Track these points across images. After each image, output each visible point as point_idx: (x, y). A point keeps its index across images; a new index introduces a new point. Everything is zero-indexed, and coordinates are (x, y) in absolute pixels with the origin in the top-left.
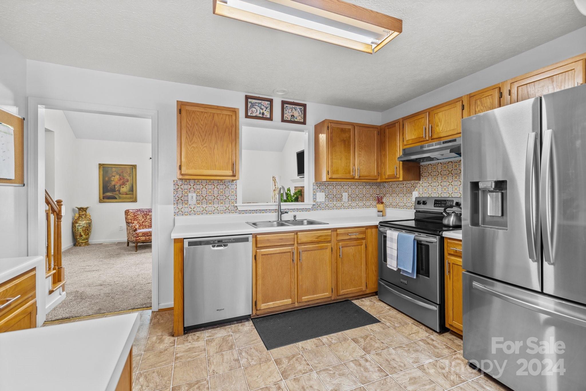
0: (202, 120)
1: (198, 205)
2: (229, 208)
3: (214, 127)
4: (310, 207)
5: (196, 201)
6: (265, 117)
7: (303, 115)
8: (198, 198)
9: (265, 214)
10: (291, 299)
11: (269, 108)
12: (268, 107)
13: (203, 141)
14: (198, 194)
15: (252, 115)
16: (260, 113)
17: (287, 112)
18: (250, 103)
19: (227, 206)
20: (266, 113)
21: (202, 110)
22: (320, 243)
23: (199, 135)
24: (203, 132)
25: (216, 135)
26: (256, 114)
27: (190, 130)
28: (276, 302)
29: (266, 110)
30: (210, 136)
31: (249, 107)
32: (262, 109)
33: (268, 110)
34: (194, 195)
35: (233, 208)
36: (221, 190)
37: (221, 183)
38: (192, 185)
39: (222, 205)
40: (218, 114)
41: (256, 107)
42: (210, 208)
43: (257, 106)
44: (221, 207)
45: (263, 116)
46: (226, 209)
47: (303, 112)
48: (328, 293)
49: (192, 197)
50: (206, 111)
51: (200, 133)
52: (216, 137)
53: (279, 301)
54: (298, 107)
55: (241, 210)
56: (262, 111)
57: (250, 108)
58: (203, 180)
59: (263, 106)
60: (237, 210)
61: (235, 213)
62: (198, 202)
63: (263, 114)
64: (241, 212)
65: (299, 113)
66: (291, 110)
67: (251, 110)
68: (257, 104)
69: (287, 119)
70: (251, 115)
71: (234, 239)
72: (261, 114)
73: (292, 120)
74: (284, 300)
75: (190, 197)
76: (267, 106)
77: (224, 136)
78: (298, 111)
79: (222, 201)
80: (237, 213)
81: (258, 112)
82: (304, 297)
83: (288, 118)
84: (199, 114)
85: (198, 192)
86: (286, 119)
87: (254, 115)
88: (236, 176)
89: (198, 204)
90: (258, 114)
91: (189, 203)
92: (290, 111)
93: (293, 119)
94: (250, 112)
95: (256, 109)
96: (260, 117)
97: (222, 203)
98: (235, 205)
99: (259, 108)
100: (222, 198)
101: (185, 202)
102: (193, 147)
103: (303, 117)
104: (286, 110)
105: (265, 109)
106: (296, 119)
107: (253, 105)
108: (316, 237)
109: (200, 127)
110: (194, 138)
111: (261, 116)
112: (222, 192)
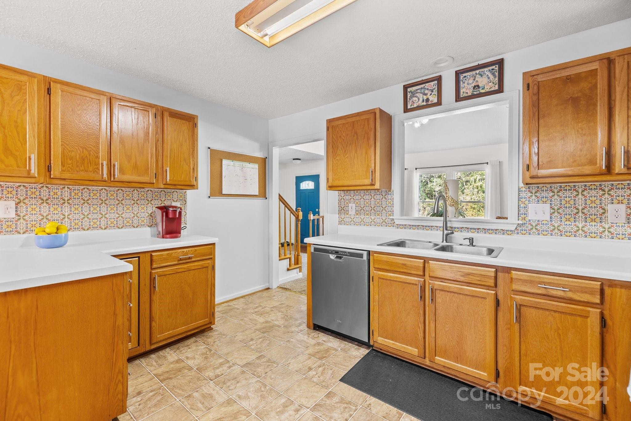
0: (344, 132)
1: (357, 216)
2: (386, 221)
3: (354, 136)
4: (513, 228)
5: (355, 212)
6: (430, 103)
7: (497, 79)
8: (357, 209)
9: (429, 232)
10: (417, 350)
11: (436, 89)
12: (434, 89)
13: (345, 152)
14: (357, 205)
15: (413, 107)
16: (423, 101)
17: (466, 84)
18: (409, 92)
19: (384, 219)
20: (431, 98)
21: (344, 121)
22: (471, 285)
23: (342, 147)
24: (345, 143)
25: (356, 144)
26: (418, 104)
27: (334, 144)
28: (396, 343)
29: (431, 94)
30: (351, 146)
31: (408, 97)
32: (426, 94)
33: (435, 92)
34: (354, 205)
35: (390, 221)
36: (378, 201)
37: (378, 193)
38: (352, 196)
39: (378, 217)
40: (357, 121)
41: (417, 95)
42: (367, 219)
43: (419, 93)
44: (378, 220)
45: (427, 103)
46: (383, 222)
47: (497, 74)
48: (486, 374)
49: (352, 207)
50: (347, 122)
51: (342, 144)
52: (356, 146)
53: (400, 343)
54: (485, 69)
55: (399, 224)
56: (425, 97)
57: (409, 99)
58: (361, 190)
59: (428, 89)
60: (395, 224)
61: (392, 227)
62: (357, 212)
63: (428, 100)
64: (398, 226)
65: (489, 78)
66: (472, 79)
67: (411, 101)
68: (419, 91)
69: (466, 95)
70: (411, 107)
71: (349, 253)
72: (425, 101)
73: (475, 93)
74: (407, 345)
75: (350, 207)
76: (432, 87)
77: (363, 142)
78: (488, 75)
79: (378, 213)
80: (395, 227)
81: (421, 100)
82: (440, 357)
83: (467, 93)
84: (342, 127)
85: (357, 203)
86: (463, 96)
87: (415, 106)
88: (376, 185)
89: (357, 214)
90: (421, 103)
91: (350, 214)
92: (471, 81)
93: (476, 91)
94: (410, 104)
95: (417, 97)
96: (424, 105)
97: (378, 215)
98: (392, 217)
99: (421, 95)
100: (378, 209)
101: (347, 212)
102: (337, 160)
103: (497, 81)
104: (464, 83)
105: (429, 93)
106: (483, 89)
107: (413, 94)
108: (462, 274)
109: (343, 139)
110: (338, 151)
111: (425, 103)
112: (378, 203)
